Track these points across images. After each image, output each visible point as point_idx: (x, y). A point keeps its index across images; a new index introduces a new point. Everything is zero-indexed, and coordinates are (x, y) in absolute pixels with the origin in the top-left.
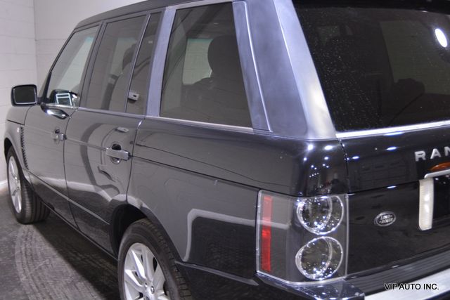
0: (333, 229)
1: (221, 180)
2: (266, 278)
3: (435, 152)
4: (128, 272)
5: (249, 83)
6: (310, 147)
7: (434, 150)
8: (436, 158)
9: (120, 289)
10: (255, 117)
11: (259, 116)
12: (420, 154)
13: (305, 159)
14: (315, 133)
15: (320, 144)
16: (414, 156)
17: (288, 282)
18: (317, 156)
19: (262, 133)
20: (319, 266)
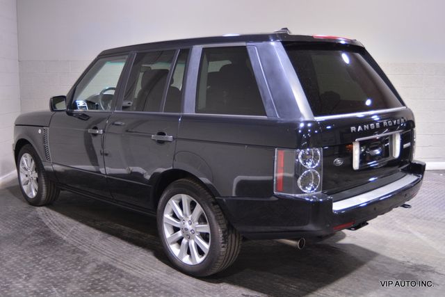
0: (317, 165)
1: (249, 145)
2: (280, 195)
3: (360, 128)
4: (167, 216)
5: (263, 92)
6: (302, 125)
7: (359, 127)
8: (360, 131)
9: (159, 229)
10: (268, 110)
11: (271, 109)
12: (353, 129)
13: (300, 131)
14: (304, 117)
15: (306, 122)
16: (350, 129)
17: (293, 195)
18: (305, 129)
19: (274, 118)
20: (308, 186)
